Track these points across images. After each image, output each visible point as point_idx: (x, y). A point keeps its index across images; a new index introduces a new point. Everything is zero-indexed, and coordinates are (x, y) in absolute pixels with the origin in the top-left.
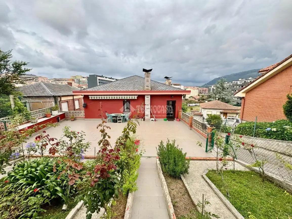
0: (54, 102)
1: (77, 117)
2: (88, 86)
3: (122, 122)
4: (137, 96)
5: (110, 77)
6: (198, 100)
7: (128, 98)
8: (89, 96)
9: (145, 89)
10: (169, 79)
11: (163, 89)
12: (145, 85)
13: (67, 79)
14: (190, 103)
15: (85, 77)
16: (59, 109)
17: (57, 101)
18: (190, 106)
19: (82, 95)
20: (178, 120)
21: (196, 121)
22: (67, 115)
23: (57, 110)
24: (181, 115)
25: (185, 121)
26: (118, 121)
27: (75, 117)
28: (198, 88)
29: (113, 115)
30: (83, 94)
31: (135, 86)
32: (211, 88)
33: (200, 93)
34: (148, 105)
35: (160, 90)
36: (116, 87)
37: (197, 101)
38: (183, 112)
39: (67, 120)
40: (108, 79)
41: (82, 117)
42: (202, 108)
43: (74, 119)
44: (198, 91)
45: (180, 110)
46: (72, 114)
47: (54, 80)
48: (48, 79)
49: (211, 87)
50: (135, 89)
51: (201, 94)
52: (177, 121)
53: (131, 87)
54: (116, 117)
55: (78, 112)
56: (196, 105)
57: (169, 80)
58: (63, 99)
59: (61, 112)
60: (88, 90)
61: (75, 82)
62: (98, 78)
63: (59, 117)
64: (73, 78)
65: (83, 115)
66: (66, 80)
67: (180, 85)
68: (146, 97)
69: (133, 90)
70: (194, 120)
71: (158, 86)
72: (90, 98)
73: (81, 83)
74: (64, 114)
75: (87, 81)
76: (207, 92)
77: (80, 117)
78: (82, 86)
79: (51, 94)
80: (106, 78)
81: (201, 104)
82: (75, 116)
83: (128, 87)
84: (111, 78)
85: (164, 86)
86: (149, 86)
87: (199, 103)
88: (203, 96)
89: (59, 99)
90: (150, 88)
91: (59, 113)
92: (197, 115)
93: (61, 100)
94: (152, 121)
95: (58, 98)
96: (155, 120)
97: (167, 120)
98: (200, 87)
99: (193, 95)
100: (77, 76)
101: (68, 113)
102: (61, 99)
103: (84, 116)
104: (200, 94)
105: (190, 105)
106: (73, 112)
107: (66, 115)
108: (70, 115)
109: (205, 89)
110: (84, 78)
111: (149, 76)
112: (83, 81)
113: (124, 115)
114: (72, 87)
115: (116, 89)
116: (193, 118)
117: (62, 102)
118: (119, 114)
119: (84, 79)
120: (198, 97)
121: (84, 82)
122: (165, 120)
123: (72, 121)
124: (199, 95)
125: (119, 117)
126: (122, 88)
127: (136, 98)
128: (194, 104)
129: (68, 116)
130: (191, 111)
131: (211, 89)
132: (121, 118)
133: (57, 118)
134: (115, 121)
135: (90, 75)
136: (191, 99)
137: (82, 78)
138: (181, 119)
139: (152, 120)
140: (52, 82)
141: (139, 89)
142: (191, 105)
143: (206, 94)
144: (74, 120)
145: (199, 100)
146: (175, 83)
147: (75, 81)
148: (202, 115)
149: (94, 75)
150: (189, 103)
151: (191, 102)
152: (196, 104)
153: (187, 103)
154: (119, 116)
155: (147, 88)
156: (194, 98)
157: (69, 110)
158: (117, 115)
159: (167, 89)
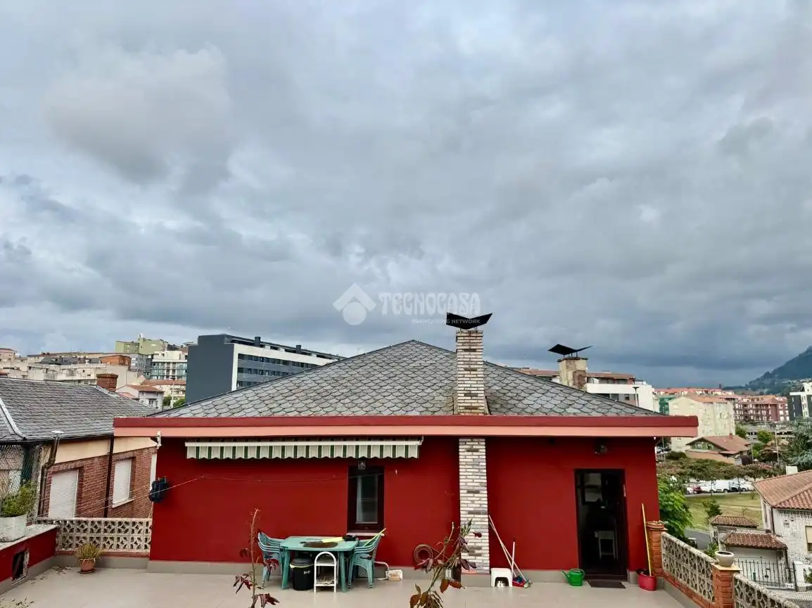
0: (19, 473)
1: (114, 550)
2: (183, 388)
3: (339, 586)
4: (418, 443)
5: (293, 345)
6: (740, 462)
7: (375, 454)
8: (187, 444)
9: (460, 409)
10: (574, 355)
11: (550, 406)
12: (461, 387)
13: (97, 356)
14: (701, 478)
15: (178, 344)
16: (36, 506)
17: (34, 466)
18: (699, 491)
19: (154, 439)
20: (648, 581)
21: (755, 597)
22: (64, 537)
23: (25, 516)
24: (664, 551)
25: (691, 595)
26: (316, 584)
27: (100, 550)
28: (730, 394)
29: (294, 543)
30: (159, 433)
31: (410, 394)
32: (803, 395)
33: (747, 419)
34: (477, 492)
35: (536, 415)
36: (322, 397)
37: (736, 462)
38: (668, 535)
39: (61, 567)
40: (281, 355)
41: (135, 550)
42: (773, 507)
43: (95, 564)
44: (732, 412)
45: (654, 524)
46: (88, 535)
47: (41, 359)
48: (18, 355)
49: (803, 390)
50: (409, 408)
51: (754, 424)
52: (642, 587)
53: (390, 398)
54: (308, 556)
55: (120, 523)
56: (734, 490)
57: (577, 359)
58: (64, 455)
59: (39, 522)
60: (186, 413)
61: (129, 370)
62: (239, 349)
63: (23, 553)
64: (126, 349)
65: (143, 543)
66: (90, 361)
67: (634, 380)
68: (462, 448)
69: (399, 413)
70: (743, 589)
71: (523, 394)
72: (191, 455)
73: (155, 372)
74: (52, 533)
75: (185, 366)
76: (783, 415)
77: (127, 550)
78: (158, 387)
79: (17, 430)
80: (275, 347)
81: (761, 484)
82: (104, 546)
83: (377, 398)
84: (297, 350)
85: (553, 390)
86: (476, 395)
87: (750, 475)
88: (764, 438)
89: (45, 457)
90: (483, 404)
91: (33, 526)
92: (752, 547)
93: (51, 463)
94: (500, 585)
95: (43, 453)
96: (518, 581)
97: (586, 578)
98: (741, 388)
99: (713, 434)
100: (144, 340)
101: (72, 530)
102: (53, 455)
103: (146, 547)
104: (749, 428)
105: (703, 489)
106: (99, 522)
107: (59, 540)
108: (78, 538)
109: (768, 399)
110: (172, 348)
111: (476, 344)
112: (169, 363)
113: (349, 546)
114: (115, 396)
115: (318, 408)
116: (737, 576)
117: (54, 473)
118: (326, 540)
119: (175, 356)
120: (740, 445)
121: (171, 366)
122: (570, 581)
123: (83, 572)
124: (741, 433)
125: (325, 558)
126: (347, 401)
127: (414, 454)
128: (722, 484)
129: (70, 546)
130: (712, 520)
131: (805, 402)
132: (335, 565)
133: (16, 557)
134: (300, 581)
135: (201, 339)
136: (703, 453)
137: (166, 352)
138: (662, 574)
139: (498, 579)
140: (30, 368)
141: (428, 405)
142: (706, 486)
143: (778, 429)
144: (92, 571)
145: (746, 461)
146: (608, 373)
147: (133, 364)
148: (780, 552)
149: (222, 337)
150: (693, 475)
151: (703, 470)
152: (734, 483)
153: (681, 474)
154: (325, 551)
155: (469, 401)
156: (716, 446)
157: (79, 513)
158: (314, 545)
159: (570, 410)
